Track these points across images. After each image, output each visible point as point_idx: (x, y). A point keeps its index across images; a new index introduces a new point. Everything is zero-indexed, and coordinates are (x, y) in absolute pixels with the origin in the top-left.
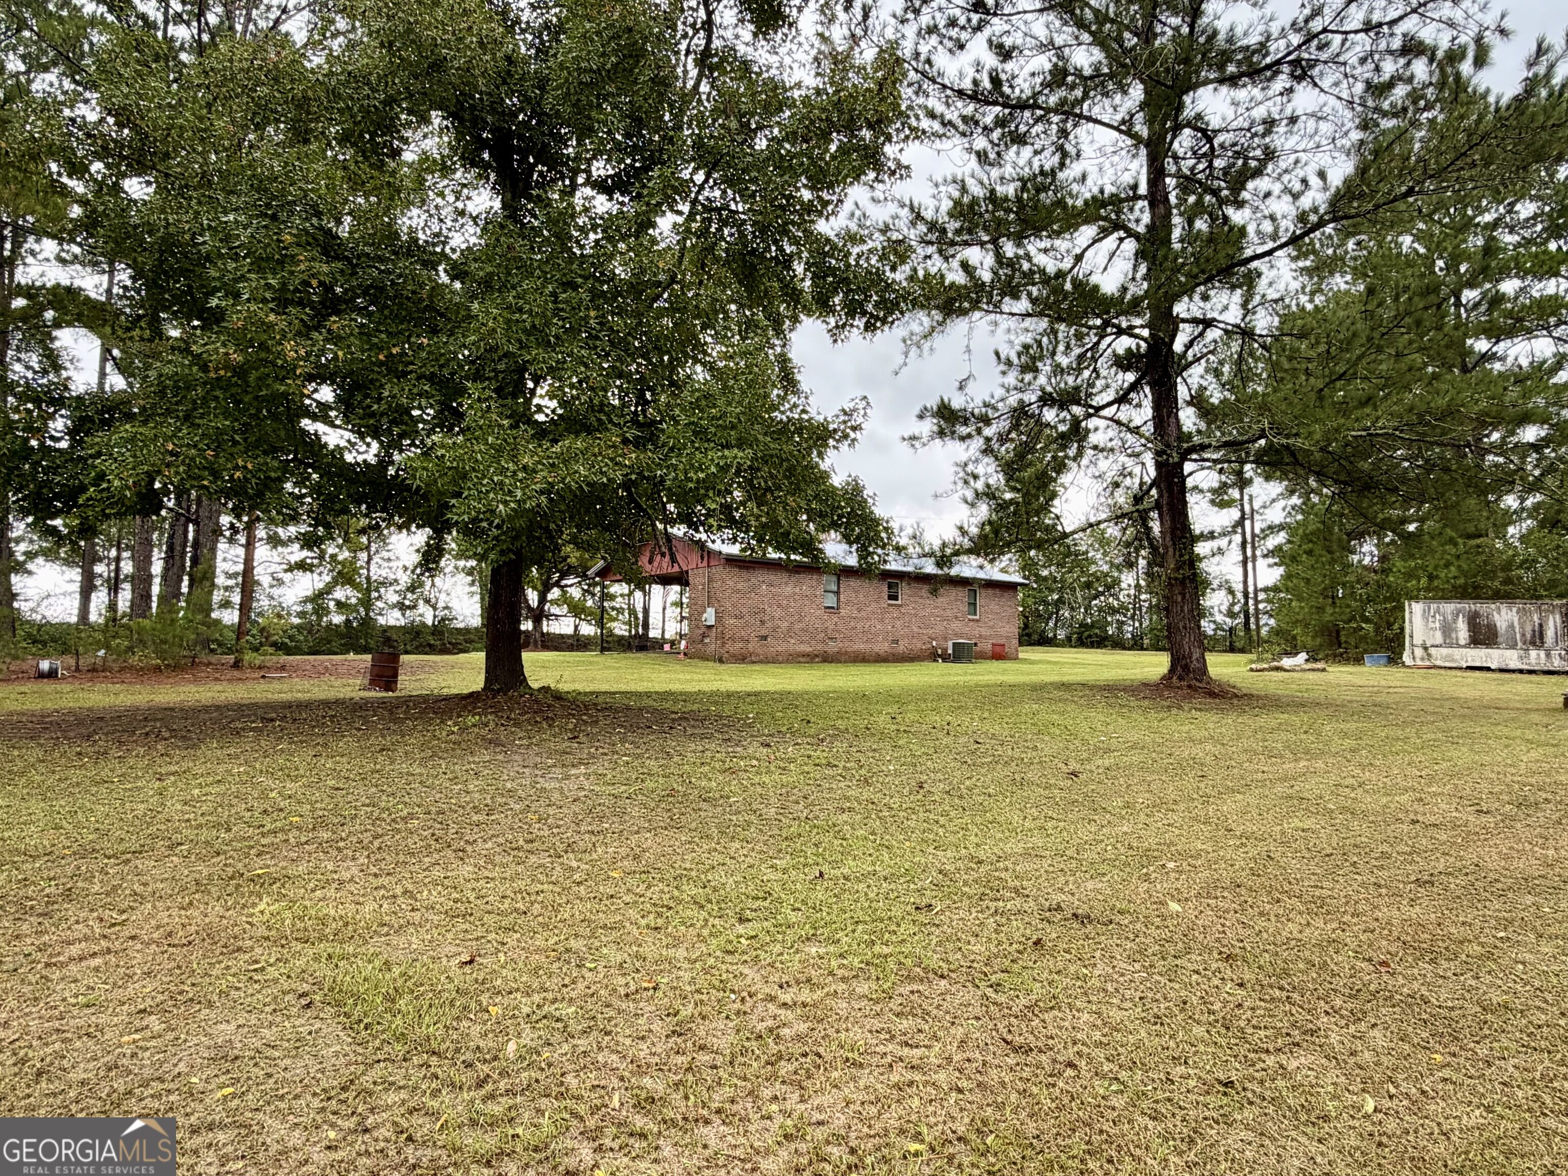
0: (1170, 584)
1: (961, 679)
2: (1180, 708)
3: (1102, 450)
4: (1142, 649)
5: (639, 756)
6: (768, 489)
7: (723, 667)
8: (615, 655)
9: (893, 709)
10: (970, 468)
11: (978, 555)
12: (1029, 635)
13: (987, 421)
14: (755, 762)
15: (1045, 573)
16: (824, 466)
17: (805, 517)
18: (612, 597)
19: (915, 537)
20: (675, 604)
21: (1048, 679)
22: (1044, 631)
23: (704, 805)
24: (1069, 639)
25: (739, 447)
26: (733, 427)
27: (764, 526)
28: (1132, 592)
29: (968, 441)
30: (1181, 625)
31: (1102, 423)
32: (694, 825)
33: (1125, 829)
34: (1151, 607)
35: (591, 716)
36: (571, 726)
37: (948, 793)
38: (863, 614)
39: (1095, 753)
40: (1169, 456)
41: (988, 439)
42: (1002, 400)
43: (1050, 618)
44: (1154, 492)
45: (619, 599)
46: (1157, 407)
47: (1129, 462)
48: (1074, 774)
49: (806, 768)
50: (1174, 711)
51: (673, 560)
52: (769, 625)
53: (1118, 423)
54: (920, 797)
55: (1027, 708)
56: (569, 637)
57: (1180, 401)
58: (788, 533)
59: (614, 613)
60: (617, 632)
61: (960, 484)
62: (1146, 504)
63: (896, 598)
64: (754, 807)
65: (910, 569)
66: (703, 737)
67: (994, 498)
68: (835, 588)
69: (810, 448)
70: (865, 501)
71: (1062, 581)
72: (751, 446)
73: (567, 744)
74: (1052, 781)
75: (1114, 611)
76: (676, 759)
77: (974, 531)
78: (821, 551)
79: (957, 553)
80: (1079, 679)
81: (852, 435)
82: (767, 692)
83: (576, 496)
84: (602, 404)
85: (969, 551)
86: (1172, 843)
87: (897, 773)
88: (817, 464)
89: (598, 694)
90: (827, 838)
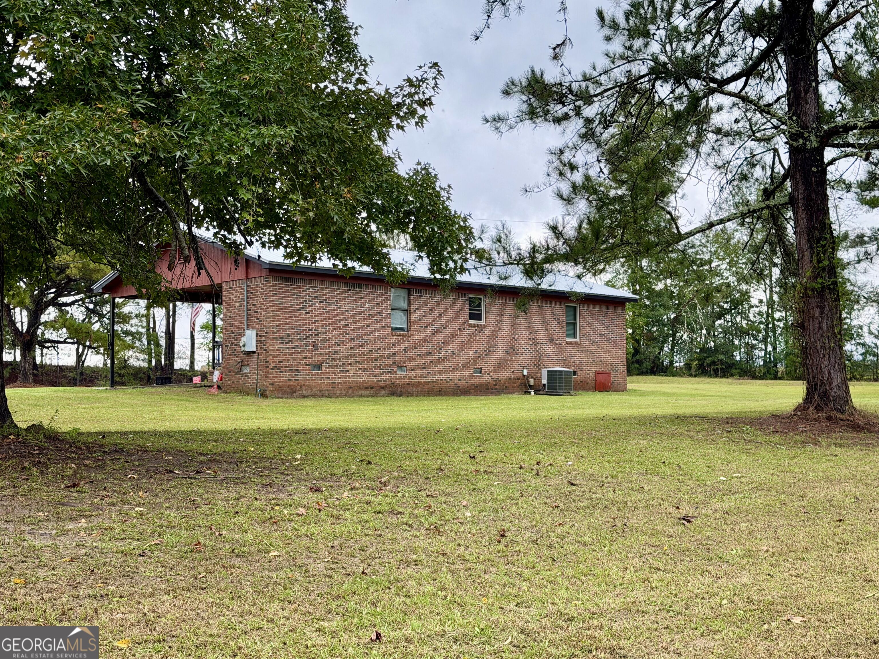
0: (806, 295)
1: (555, 413)
2: (817, 443)
3: (727, 134)
4: (776, 377)
5: (155, 506)
6: (317, 177)
7: (267, 402)
8: (129, 390)
9: (471, 448)
10: (567, 157)
11: (577, 263)
12: (638, 362)
13: (588, 99)
14: (302, 510)
15: (660, 286)
16: (388, 150)
17: (364, 214)
18: (126, 319)
19: (499, 240)
20: (204, 327)
21: (659, 412)
22: (657, 358)
23: (237, 561)
24: (688, 366)
25: (281, 123)
26: (272, 98)
27: (313, 223)
28: (764, 309)
29: (564, 123)
30: (819, 345)
31: (726, 101)
32: (223, 584)
33: (744, 580)
34: (786, 328)
35: (96, 460)
36: (69, 472)
37: (535, 542)
38: (439, 337)
39: (712, 495)
40: (806, 139)
41: (588, 121)
42: (606, 72)
43: (665, 341)
44: (788, 183)
45: (134, 321)
46: (791, 81)
47: (758, 148)
48: (687, 519)
49: (364, 516)
50: (810, 447)
51: (200, 266)
52: (325, 351)
53: (745, 99)
54: (501, 546)
55: (632, 444)
56: (69, 369)
57: (820, 73)
58: (342, 232)
59: (129, 339)
60: (133, 362)
61: (555, 175)
62: (779, 198)
63: (478, 317)
64: (300, 562)
65: (494, 280)
66: (238, 481)
67: (595, 192)
68: (404, 305)
69: (369, 127)
70: (438, 195)
71: (681, 296)
72: (294, 122)
73: (64, 493)
74: (660, 527)
75: (743, 333)
76: (204, 508)
77: (570, 232)
78: (386, 256)
79: (549, 260)
80: (698, 411)
81: (420, 111)
82: (319, 430)
83: (73, 183)
84: (103, 67)
85: (566, 258)
86: (799, 596)
87: (475, 521)
88: (379, 150)
89: (104, 435)
90: (386, 597)
